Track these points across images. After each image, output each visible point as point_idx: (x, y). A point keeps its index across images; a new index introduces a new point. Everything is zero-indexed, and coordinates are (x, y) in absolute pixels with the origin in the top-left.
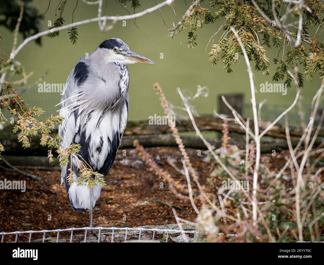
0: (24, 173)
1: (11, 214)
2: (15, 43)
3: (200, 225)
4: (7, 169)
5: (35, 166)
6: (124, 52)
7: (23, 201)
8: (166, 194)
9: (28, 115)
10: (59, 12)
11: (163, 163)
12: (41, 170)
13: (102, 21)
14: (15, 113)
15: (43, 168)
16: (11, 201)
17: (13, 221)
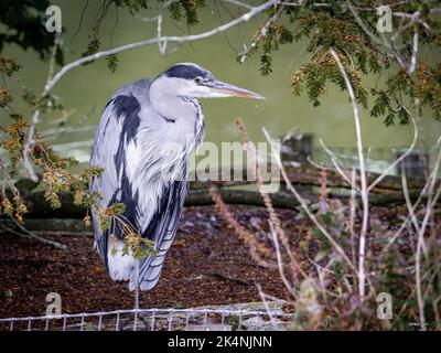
0: (45, 241)
1: (29, 293)
2: (52, 71)
3: (301, 304)
4: (22, 236)
5: (56, 230)
6: (209, 83)
7: (44, 277)
8: (226, 265)
9: (58, 166)
10: (92, 33)
11: (220, 225)
12: (64, 236)
13: (162, 43)
14: (41, 163)
15: (67, 233)
16: (29, 277)
17: (32, 302)
